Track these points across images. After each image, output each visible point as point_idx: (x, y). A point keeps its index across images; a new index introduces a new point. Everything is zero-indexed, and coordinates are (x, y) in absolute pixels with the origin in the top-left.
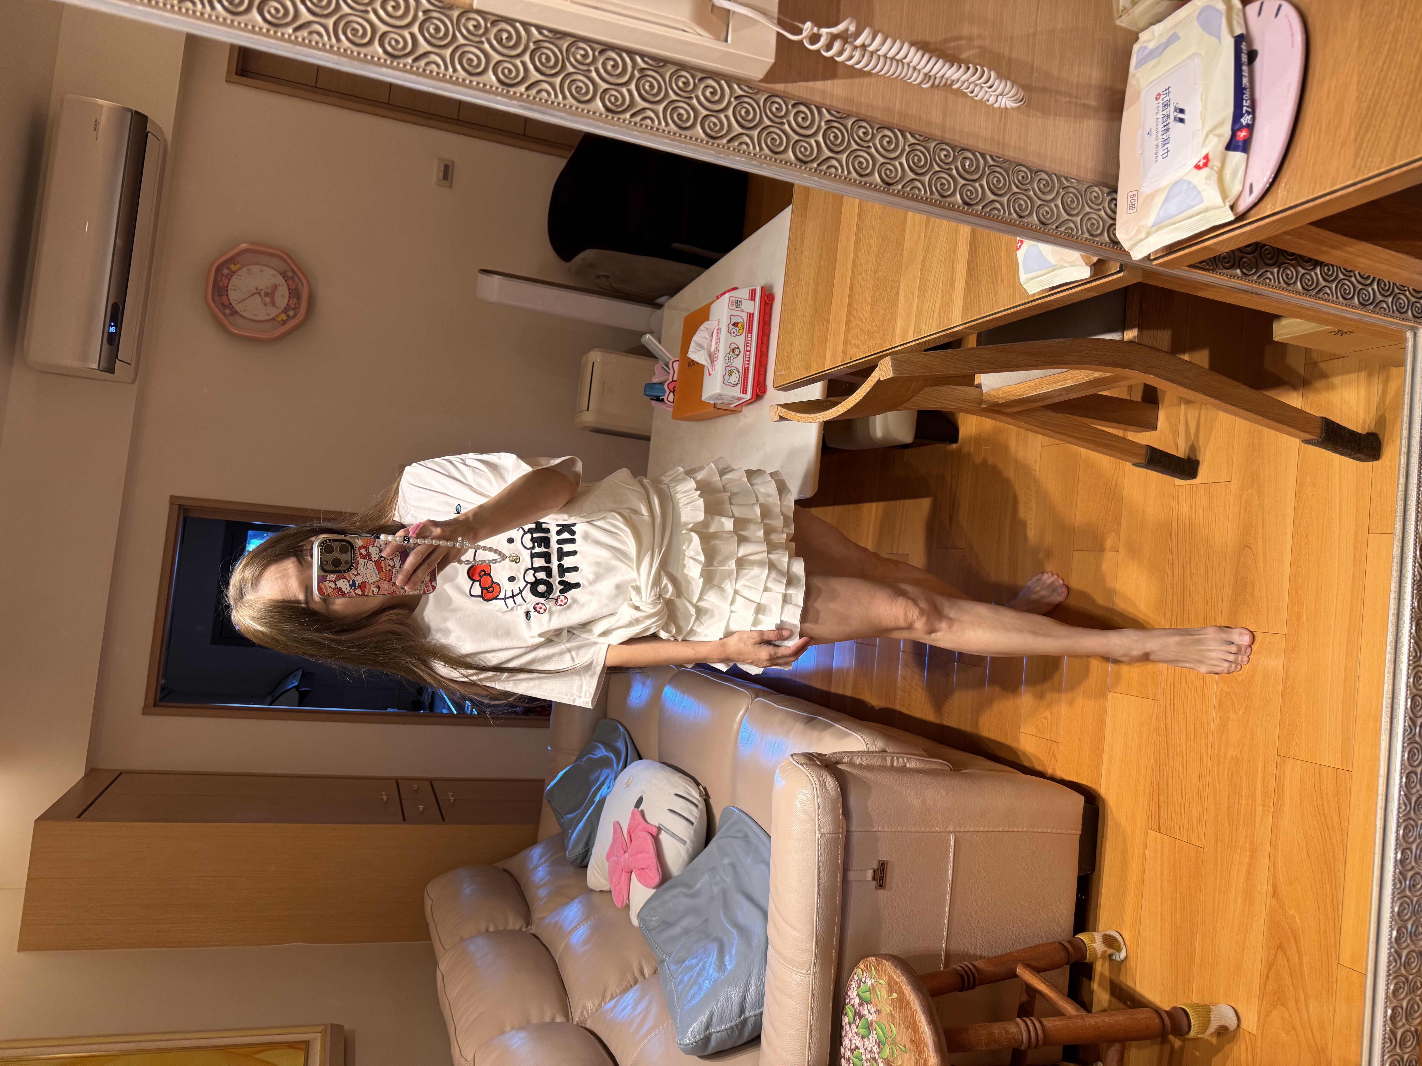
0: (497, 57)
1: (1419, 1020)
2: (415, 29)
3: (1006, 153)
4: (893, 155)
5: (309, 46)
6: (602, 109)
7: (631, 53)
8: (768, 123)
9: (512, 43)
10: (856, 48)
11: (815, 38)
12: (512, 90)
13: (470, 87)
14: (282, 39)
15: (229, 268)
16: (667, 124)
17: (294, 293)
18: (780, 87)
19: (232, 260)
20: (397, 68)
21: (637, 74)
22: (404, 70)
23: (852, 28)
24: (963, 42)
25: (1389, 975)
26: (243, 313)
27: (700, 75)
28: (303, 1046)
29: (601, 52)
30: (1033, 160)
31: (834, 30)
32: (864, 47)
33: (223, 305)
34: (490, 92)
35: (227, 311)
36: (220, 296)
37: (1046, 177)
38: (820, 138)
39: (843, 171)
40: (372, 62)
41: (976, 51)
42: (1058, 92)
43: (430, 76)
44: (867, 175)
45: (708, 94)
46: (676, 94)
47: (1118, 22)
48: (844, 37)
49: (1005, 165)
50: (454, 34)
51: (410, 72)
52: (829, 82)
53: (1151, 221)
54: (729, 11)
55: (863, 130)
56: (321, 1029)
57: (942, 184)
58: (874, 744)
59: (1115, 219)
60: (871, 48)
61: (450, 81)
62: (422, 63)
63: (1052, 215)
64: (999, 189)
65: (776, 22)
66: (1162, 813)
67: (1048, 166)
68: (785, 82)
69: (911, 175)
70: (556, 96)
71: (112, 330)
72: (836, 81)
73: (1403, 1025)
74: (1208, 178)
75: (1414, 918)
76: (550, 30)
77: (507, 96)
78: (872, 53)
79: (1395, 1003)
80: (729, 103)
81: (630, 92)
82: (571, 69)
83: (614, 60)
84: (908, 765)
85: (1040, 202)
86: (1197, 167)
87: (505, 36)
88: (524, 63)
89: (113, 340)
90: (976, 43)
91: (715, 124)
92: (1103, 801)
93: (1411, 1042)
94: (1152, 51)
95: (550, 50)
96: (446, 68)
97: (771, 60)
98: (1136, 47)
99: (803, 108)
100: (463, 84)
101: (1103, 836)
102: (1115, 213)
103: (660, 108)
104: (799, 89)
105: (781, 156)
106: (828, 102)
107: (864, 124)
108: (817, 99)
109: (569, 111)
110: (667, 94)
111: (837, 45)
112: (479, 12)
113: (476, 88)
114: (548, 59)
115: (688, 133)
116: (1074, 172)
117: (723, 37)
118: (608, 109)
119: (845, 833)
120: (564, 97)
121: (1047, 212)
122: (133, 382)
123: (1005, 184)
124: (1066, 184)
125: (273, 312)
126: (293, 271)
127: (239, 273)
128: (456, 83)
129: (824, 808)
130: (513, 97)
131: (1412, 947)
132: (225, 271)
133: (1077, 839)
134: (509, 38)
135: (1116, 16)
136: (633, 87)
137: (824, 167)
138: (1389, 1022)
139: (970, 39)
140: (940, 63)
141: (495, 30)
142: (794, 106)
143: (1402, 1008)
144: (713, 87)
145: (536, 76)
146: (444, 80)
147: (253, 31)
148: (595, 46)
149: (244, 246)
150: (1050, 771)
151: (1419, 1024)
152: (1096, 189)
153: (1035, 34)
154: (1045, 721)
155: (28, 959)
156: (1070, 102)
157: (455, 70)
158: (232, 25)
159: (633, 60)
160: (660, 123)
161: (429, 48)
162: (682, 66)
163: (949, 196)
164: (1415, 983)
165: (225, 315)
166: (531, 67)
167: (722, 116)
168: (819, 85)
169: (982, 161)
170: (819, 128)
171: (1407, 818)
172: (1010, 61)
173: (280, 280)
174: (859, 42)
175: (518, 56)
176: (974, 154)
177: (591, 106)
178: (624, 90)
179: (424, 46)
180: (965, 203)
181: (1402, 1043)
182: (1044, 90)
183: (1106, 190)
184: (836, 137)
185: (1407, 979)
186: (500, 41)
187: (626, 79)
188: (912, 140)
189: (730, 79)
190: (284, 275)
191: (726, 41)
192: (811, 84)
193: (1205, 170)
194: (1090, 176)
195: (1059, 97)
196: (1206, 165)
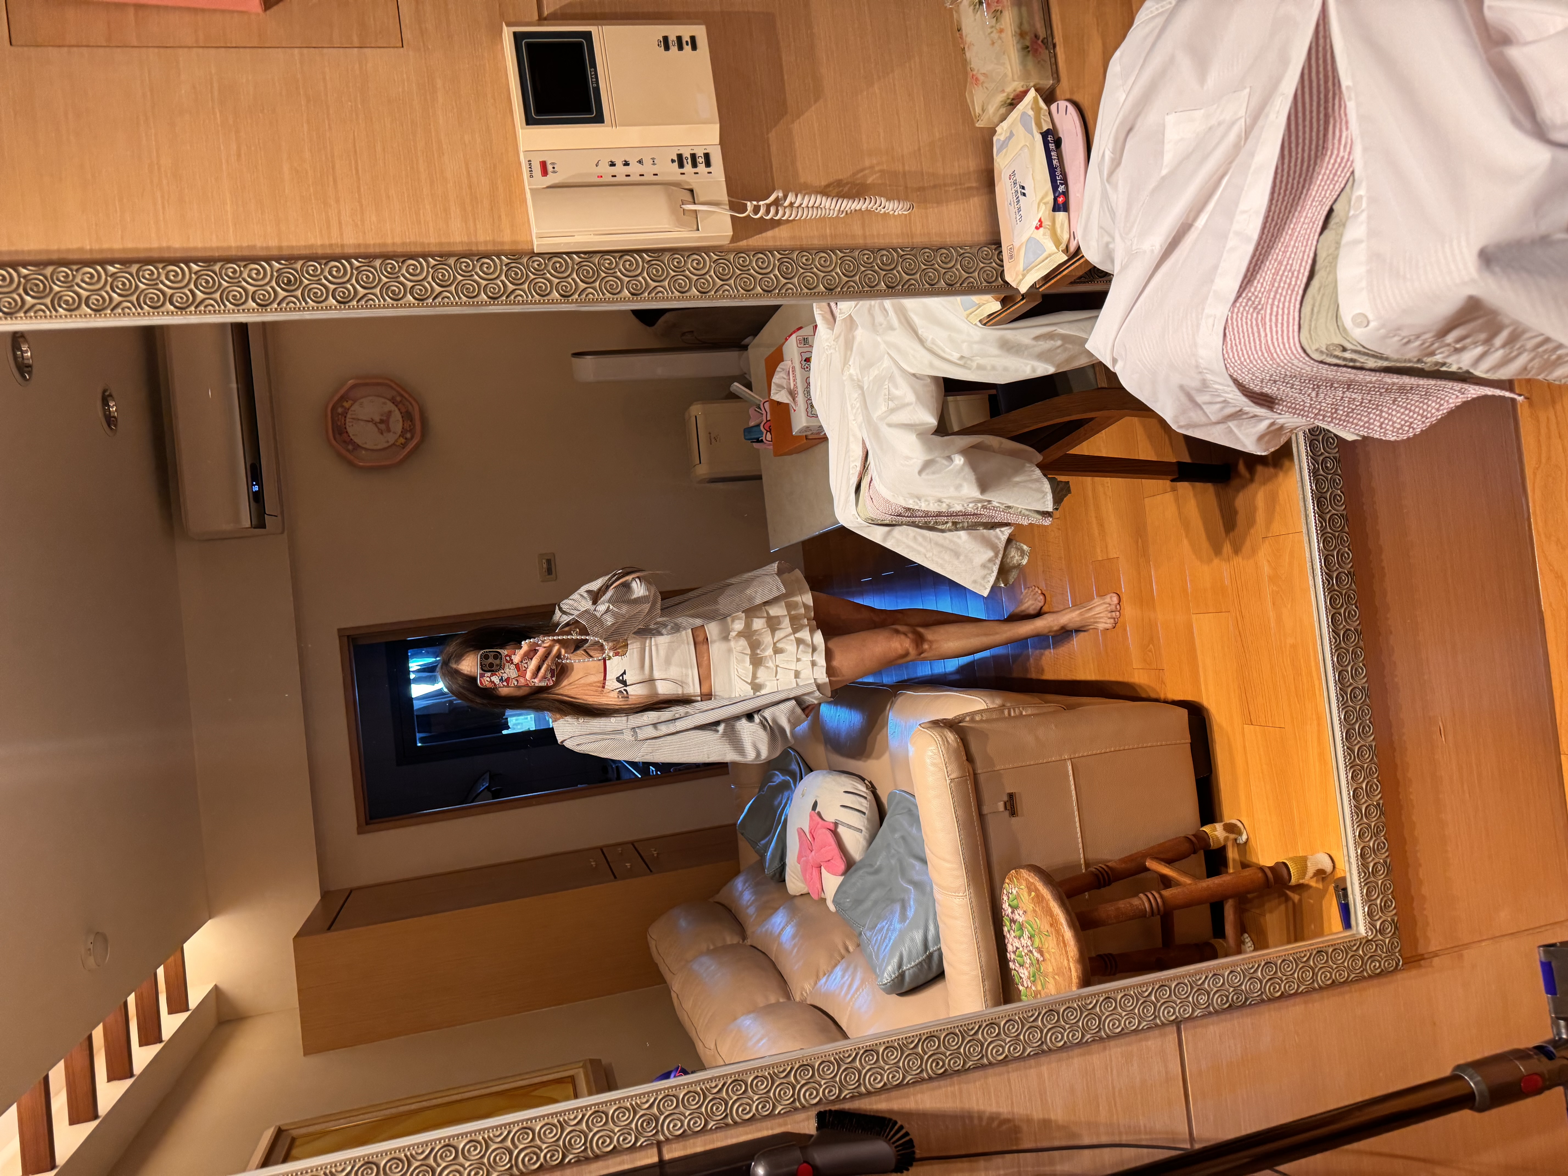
0: (556, 281)
1: (1379, 796)
2: (503, 278)
3: (915, 240)
4: (830, 269)
5: (444, 305)
6: (629, 295)
7: (639, 252)
8: (739, 272)
9: (563, 269)
10: (785, 207)
11: (756, 209)
12: (570, 299)
13: (544, 303)
14: (427, 306)
15: (343, 406)
16: (672, 293)
17: (407, 416)
18: (743, 243)
19: (343, 398)
20: (498, 304)
21: (646, 266)
22: (502, 304)
23: (781, 195)
24: (867, 172)
25: (1346, 767)
26: (364, 446)
27: (687, 254)
28: (570, 1079)
29: (621, 257)
30: (936, 240)
31: (768, 201)
32: (791, 205)
33: (345, 442)
34: (557, 303)
35: (350, 447)
36: (340, 434)
37: (945, 251)
38: (777, 272)
39: (797, 290)
40: (482, 305)
41: (878, 175)
42: (945, 185)
43: (519, 303)
44: (815, 288)
45: (695, 265)
46: (674, 271)
47: (977, 125)
48: (777, 203)
49: (912, 252)
50: (527, 274)
51: (506, 304)
52: (777, 230)
53: (1021, 267)
54: (696, 211)
55: (805, 258)
56: (581, 1064)
57: (869, 278)
58: (993, 702)
59: (1003, 266)
60: (796, 205)
61: (531, 303)
62: (512, 297)
63: (956, 277)
64: (912, 270)
65: (728, 207)
66: (1251, 709)
67: (949, 240)
68: (746, 238)
69: (846, 279)
70: (598, 295)
71: (256, 488)
72: (781, 227)
73: (1366, 801)
74: (1044, 234)
75: (1360, 722)
76: (585, 253)
77: (568, 303)
78: (798, 207)
79: (1355, 786)
80: (710, 266)
81: (644, 278)
82: (604, 275)
83: (629, 261)
84: (1024, 713)
85: (944, 271)
86: (1037, 228)
87: (558, 265)
88: (573, 280)
89: (257, 498)
90: (877, 169)
91: (704, 284)
92: (1207, 710)
93: (1374, 812)
94: (1004, 142)
95: (588, 267)
96: (527, 297)
97: (730, 233)
98: (995, 139)
99: (761, 255)
100: (540, 303)
101: (1212, 741)
102: (1002, 261)
103: (666, 283)
104: (757, 241)
105: (753, 292)
106: (778, 243)
107: (805, 253)
108: (771, 243)
109: (609, 302)
110: (668, 273)
111: (773, 210)
112: (539, 255)
113: (548, 303)
114: (588, 272)
115: (688, 294)
116: (969, 239)
117: (695, 227)
118: (633, 294)
119: (972, 776)
120: (603, 294)
121: (951, 276)
122: (283, 533)
123: (915, 265)
124: (962, 251)
125: (391, 438)
126: (402, 396)
127: (352, 408)
128: (535, 303)
129: (949, 759)
130: (572, 302)
131: (1362, 743)
132: (340, 410)
133: (1188, 748)
134: (561, 266)
135: (975, 120)
136: (645, 275)
137: (784, 291)
138: (1352, 800)
139: (872, 167)
140: (845, 201)
141: (551, 263)
142: (753, 256)
143: (1362, 788)
144: (697, 259)
145: (582, 285)
146: (527, 303)
147: (410, 306)
148: (616, 255)
149: (351, 382)
150: (1162, 697)
151: (1380, 798)
152: (986, 249)
153: (919, 149)
154: (1150, 654)
155: (315, 1060)
156: (956, 190)
157: (533, 296)
158: (397, 307)
159: (641, 257)
160: (668, 293)
161: (514, 287)
162: (674, 251)
163: (876, 285)
164: (1371, 769)
165: (348, 450)
166: (578, 280)
167: (708, 277)
168: (770, 233)
169: (895, 254)
170: (774, 265)
171: (1338, 648)
172: (904, 174)
173: (390, 406)
174: (787, 203)
175: (569, 276)
176: (888, 251)
177: (621, 295)
178: (640, 278)
179: (511, 287)
180: (888, 287)
181: (1368, 815)
182: (935, 187)
183: (993, 247)
184: (787, 268)
185: (1362, 767)
186: (555, 270)
187: (640, 271)
188: (841, 255)
189: (707, 250)
190: (393, 401)
191: (698, 230)
192: (764, 235)
193: (1041, 229)
194: (983, 239)
195: (947, 188)
196: (1041, 226)
